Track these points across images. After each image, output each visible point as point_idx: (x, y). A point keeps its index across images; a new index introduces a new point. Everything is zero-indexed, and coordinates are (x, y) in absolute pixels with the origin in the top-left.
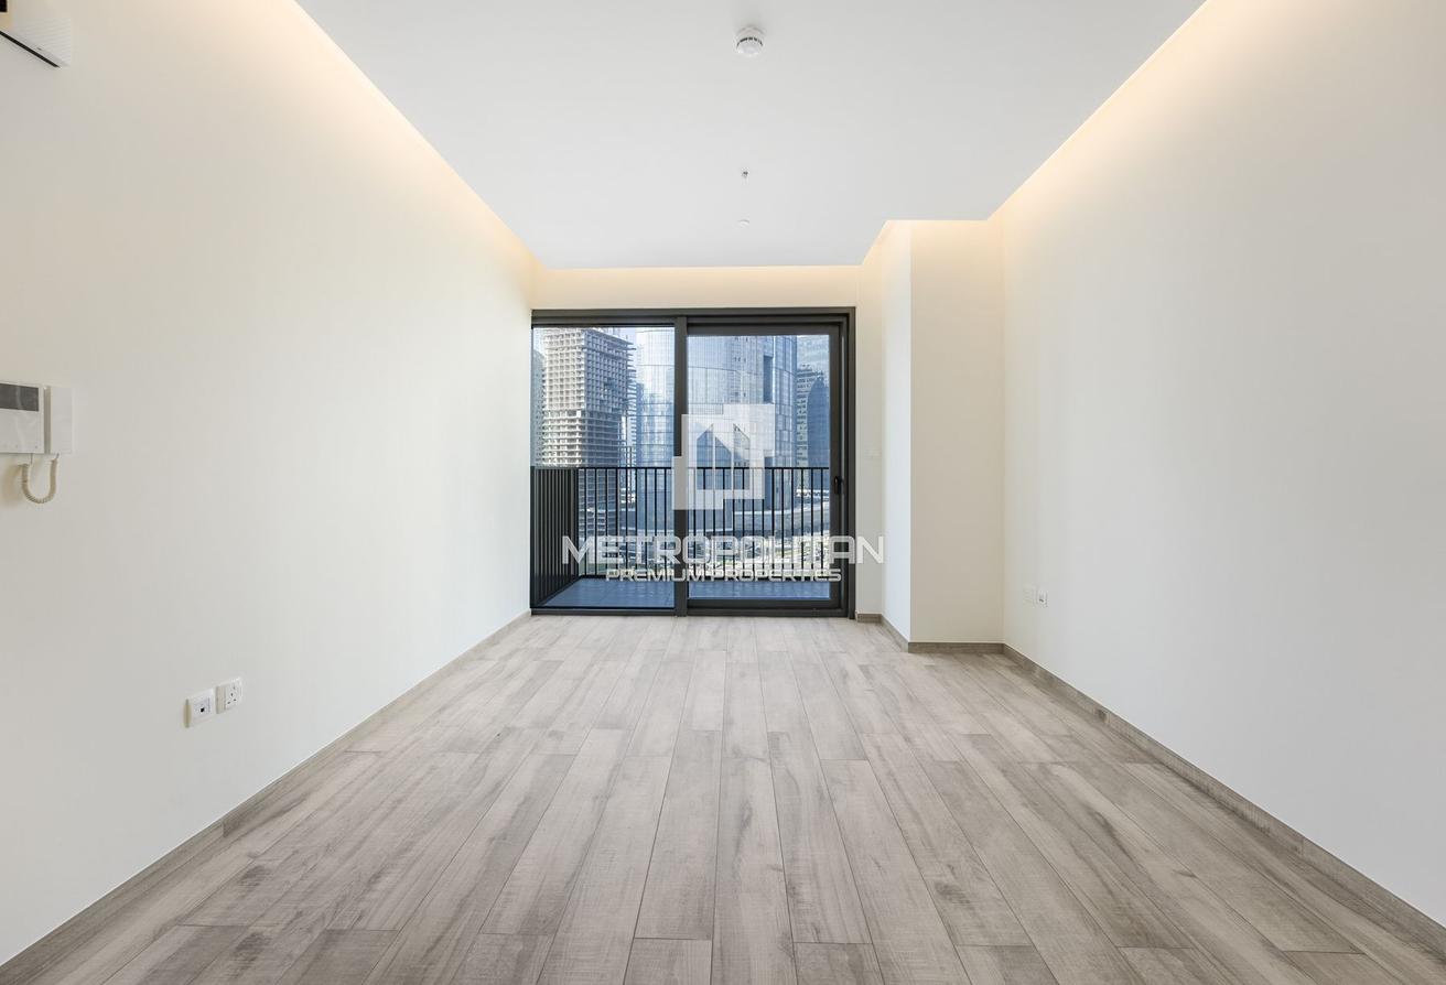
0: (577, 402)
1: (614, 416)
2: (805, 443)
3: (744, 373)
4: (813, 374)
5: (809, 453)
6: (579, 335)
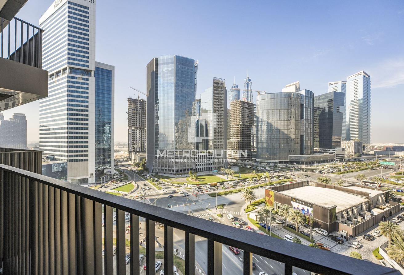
0: (239, 122)
1: (250, 126)
2: (317, 132)
3: (293, 110)
4: (321, 108)
5: (319, 136)
6: (240, 103)
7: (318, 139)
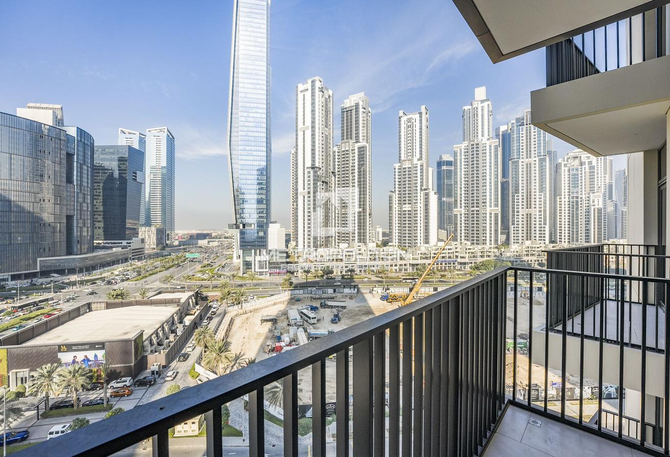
2: (100, 212)
3: (48, 162)
4: (107, 170)
5: (103, 218)
7: (102, 225)
